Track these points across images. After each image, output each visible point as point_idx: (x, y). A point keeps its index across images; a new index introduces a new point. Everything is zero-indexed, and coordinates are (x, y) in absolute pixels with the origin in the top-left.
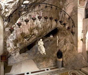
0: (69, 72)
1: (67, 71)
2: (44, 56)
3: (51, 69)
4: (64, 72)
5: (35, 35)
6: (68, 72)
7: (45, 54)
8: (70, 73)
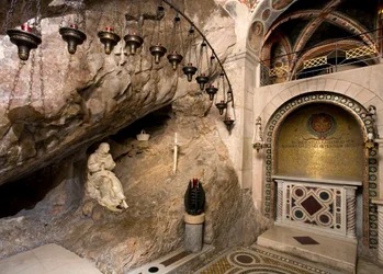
0: (228, 258)
1: (221, 257)
2: (121, 217)
3: (166, 264)
4: (214, 262)
5: (87, 122)
6: (224, 259)
7: (126, 206)
8: (233, 261)
